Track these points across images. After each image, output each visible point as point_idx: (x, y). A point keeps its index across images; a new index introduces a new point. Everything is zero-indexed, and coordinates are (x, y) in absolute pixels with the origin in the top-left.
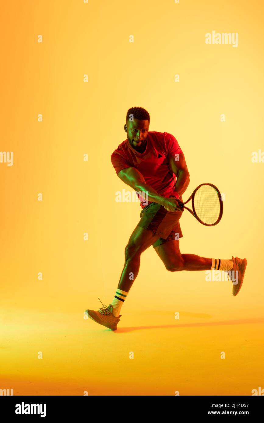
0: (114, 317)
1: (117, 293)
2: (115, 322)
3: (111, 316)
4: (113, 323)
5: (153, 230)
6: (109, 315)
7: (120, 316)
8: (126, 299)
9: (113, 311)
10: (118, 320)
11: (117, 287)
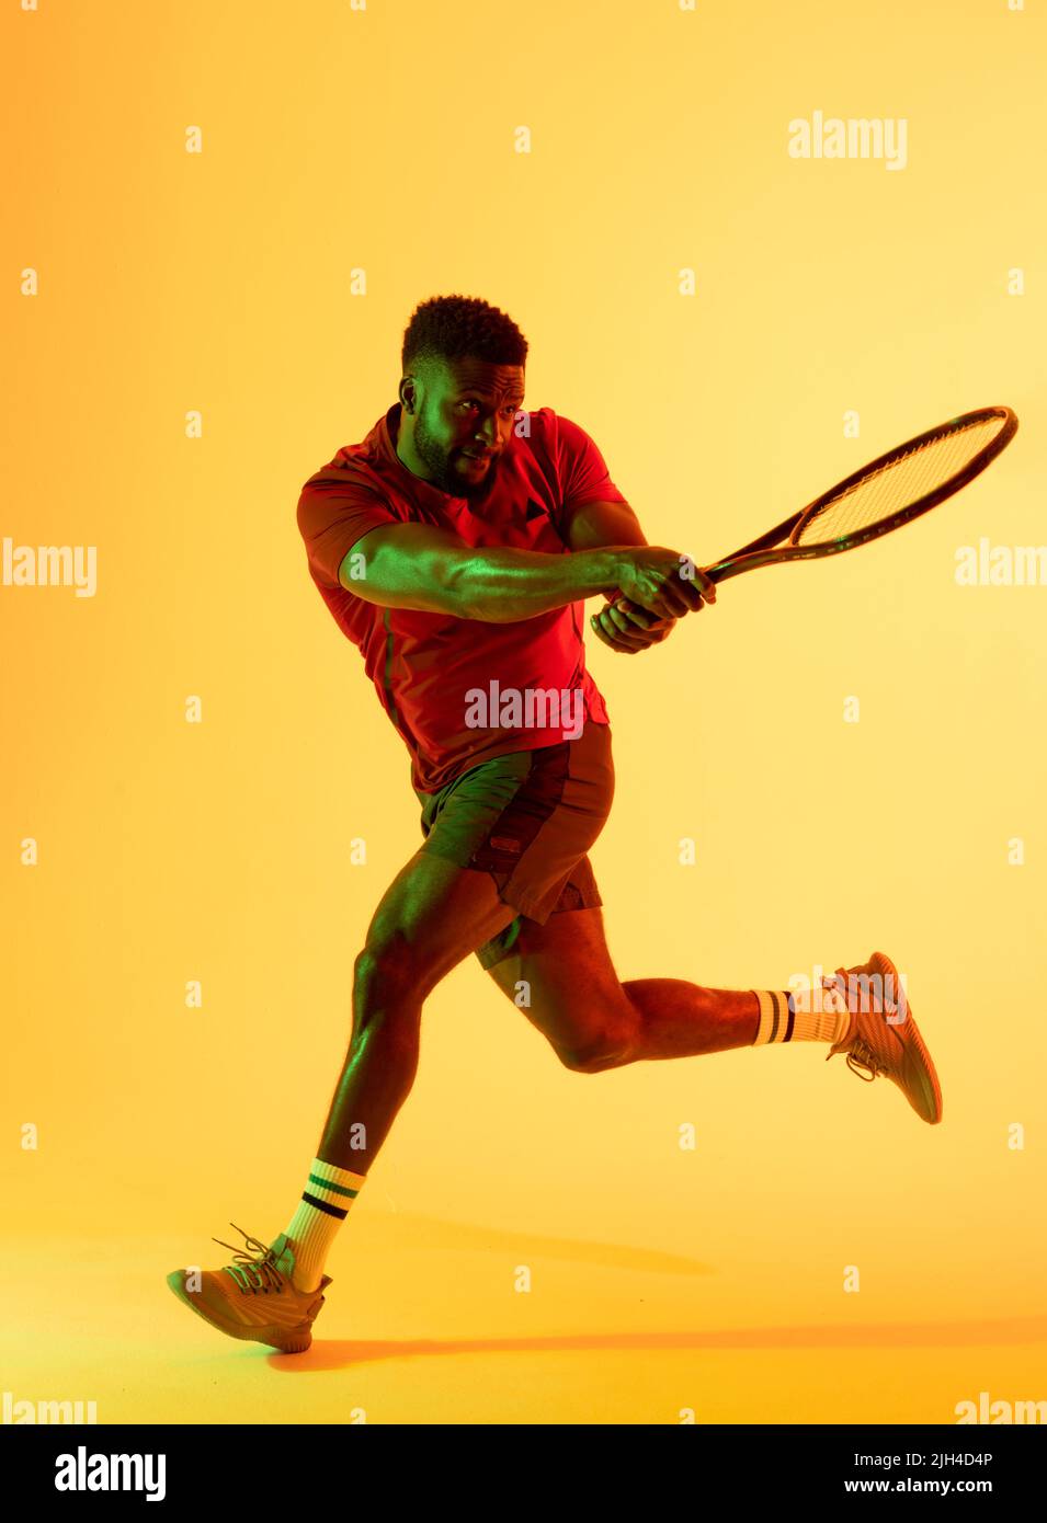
0: (300, 1294)
1: (315, 1179)
2: (303, 1317)
3: (288, 1295)
4: (294, 1325)
5: (496, 875)
6: (278, 1290)
7: (325, 1281)
8: (355, 1208)
9: (294, 1267)
10: (315, 1304)
11: (315, 1152)
